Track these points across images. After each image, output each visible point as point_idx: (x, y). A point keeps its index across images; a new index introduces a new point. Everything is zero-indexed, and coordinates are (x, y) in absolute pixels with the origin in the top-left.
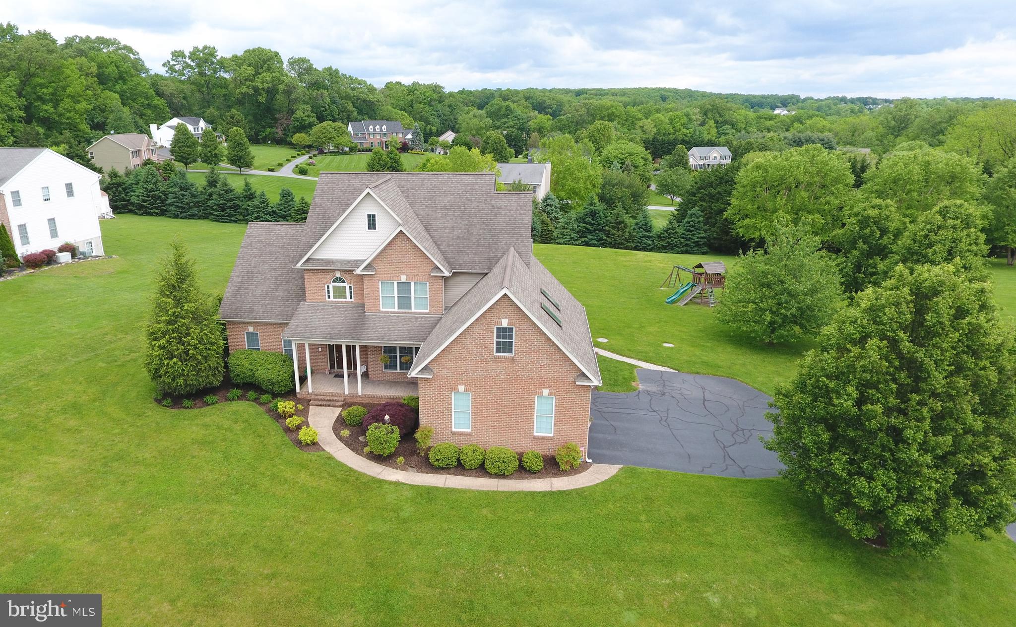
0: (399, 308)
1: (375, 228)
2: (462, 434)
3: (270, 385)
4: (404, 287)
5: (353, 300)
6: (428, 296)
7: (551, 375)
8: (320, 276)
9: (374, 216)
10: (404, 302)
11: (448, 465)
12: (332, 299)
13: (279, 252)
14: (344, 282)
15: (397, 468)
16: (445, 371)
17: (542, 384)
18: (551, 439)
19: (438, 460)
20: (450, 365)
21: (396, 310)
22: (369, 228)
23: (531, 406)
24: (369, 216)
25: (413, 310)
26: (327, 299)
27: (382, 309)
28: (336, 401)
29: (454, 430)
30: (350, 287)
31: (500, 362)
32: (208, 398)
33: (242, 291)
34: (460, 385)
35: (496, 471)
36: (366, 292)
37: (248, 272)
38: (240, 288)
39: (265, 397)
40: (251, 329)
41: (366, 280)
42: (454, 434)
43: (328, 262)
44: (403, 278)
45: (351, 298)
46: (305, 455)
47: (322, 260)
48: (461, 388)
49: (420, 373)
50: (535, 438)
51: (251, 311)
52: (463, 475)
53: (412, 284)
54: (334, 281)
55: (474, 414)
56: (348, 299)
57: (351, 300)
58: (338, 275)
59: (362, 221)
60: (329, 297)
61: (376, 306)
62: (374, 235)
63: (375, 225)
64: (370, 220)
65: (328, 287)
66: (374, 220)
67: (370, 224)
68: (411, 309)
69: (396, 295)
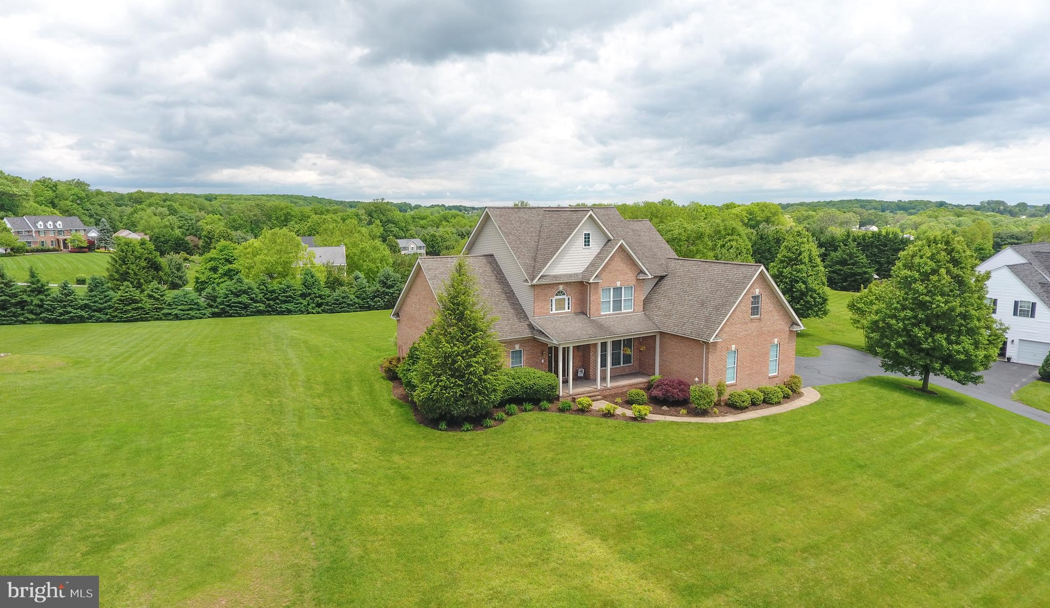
0: (613, 311)
1: (589, 245)
3: (549, 391)
4: (618, 290)
5: (570, 310)
6: (633, 299)
7: (778, 327)
8: (547, 291)
9: (589, 234)
10: (618, 304)
11: (748, 404)
12: (554, 311)
14: (564, 294)
15: (718, 417)
16: (724, 335)
17: (774, 335)
18: (778, 376)
19: (743, 402)
20: (727, 330)
21: (611, 312)
22: (585, 245)
23: (768, 353)
24: (585, 234)
25: (623, 311)
27: (601, 313)
29: (727, 383)
30: (569, 298)
31: (753, 322)
34: (732, 344)
36: (591, 299)
39: (543, 405)
41: (591, 287)
42: (727, 386)
43: (555, 277)
44: (618, 284)
45: (569, 309)
47: (552, 275)
48: (733, 347)
50: (770, 378)
53: (623, 288)
54: (557, 295)
55: (738, 366)
56: (567, 310)
58: (561, 288)
59: (581, 239)
60: (552, 311)
61: (598, 310)
62: (588, 251)
63: (589, 242)
64: (585, 238)
65: (552, 300)
66: (589, 238)
67: (585, 242)
68: (621, 310)
69: (612, 299)
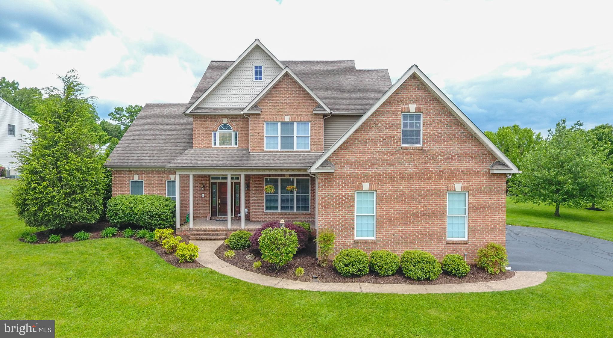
0: (282, 148)
1: (261, 79)
2: (366, 243)
4: (287, 125)
5: (237, 146)
6: (310, 136)
7: (463, 166)
8: (208, 123)
9: (260, 67)
10: (287, 141)
11: (359, 270)
12: (218, 145)
13: (170, 120)
14: (230, 129)
15: (296, 280)
16: (347, 167)
17: (454, 176)
18: (466, 243)
19: (347, 265)
20: (353, 158)
21: (279, 149)
22: (256, 79)
23: (443, 204)
24: (256, 67)
25: (295, 149)
26: (213, 146)
27: (265, 150)
28: (218, 235)
29: (356, 238)
30: (236, 134)
31: (408, 154)
32: (79, 234)
33: (132, 146)
34: (364, 182)
35: (420, 274)
36: (251, 133)
37: (140, 133)
38: (130, 144)
39: (141, 232)
40: (136, 177)
41: (252, 120)
42: (357, 243)
43: (217, 109)
44: (287, 118)
45: (236, 144)
46: (182, 270)
47: (211, 108)
48: (366, 186)
49: (321, 168)
50: (448, 243)
51: (139, 159)
52: (378, 282)
53: (295, 124)
54: (221, 129)
55: (379, 216)
56: (233, 145)
57: (236, 146)
58: (225, 121)
59: (250, 72)
60: (215, 144)
61: (261, 145)
62: (260, 85)
63: (261, 75)
64: (256, 71)
65: (215, 134)
66: (261, 71)
67: (256, 75)
68: (293, 149)
69: (279, 135)
